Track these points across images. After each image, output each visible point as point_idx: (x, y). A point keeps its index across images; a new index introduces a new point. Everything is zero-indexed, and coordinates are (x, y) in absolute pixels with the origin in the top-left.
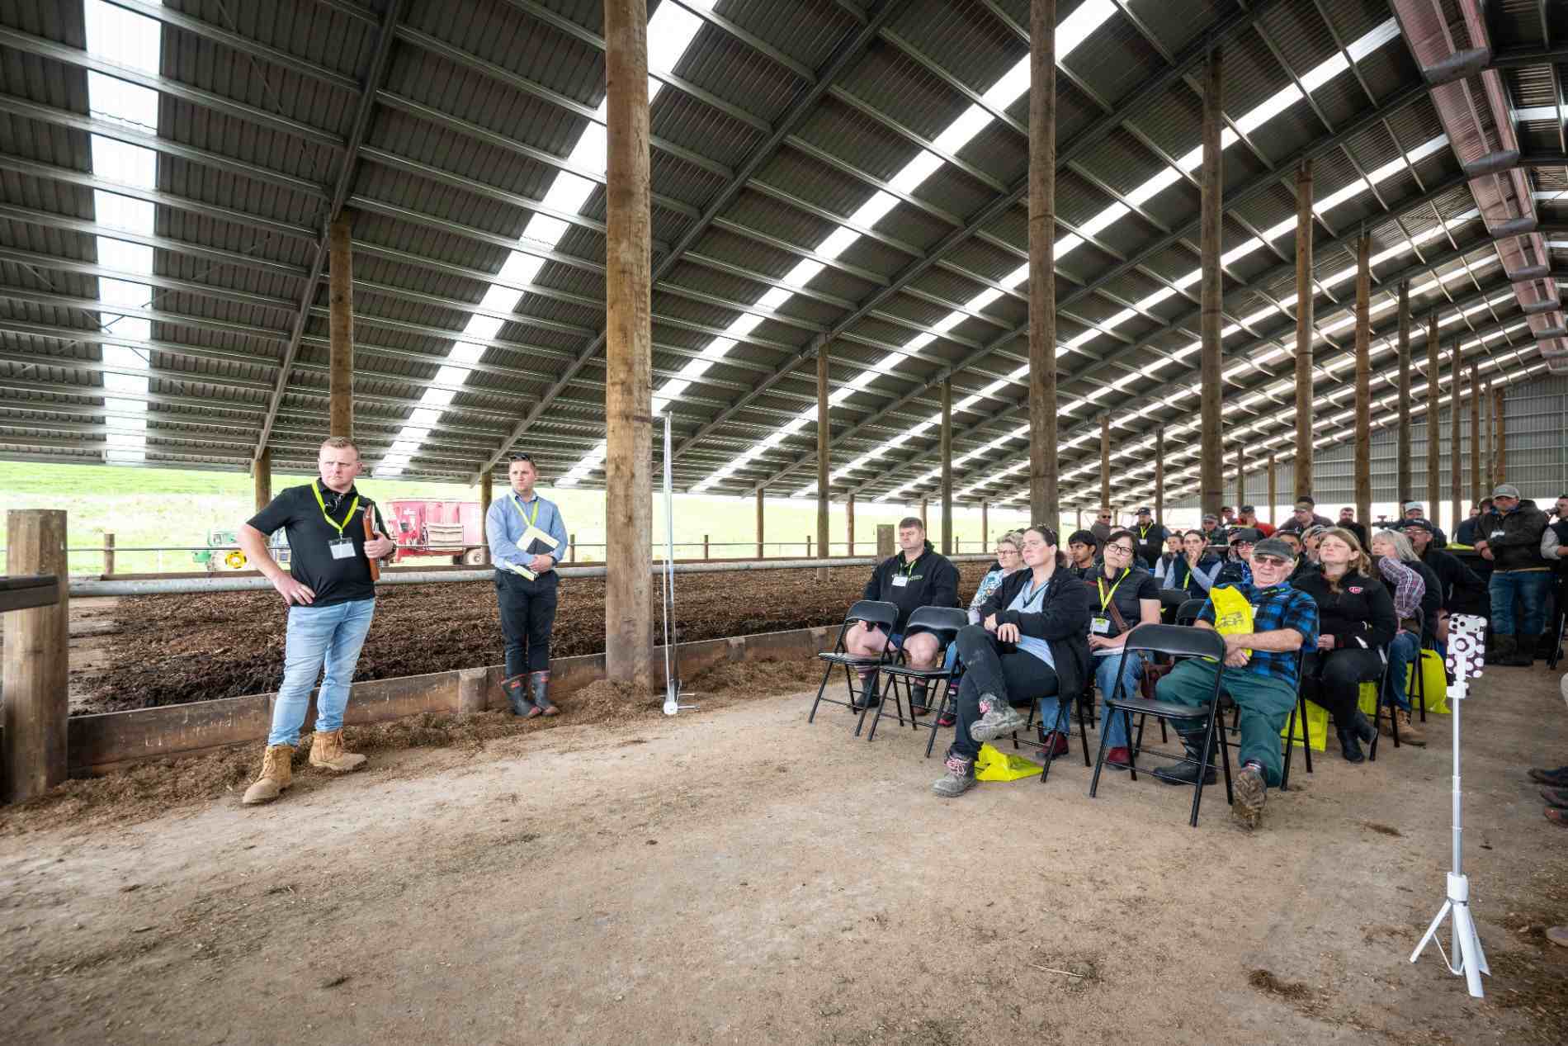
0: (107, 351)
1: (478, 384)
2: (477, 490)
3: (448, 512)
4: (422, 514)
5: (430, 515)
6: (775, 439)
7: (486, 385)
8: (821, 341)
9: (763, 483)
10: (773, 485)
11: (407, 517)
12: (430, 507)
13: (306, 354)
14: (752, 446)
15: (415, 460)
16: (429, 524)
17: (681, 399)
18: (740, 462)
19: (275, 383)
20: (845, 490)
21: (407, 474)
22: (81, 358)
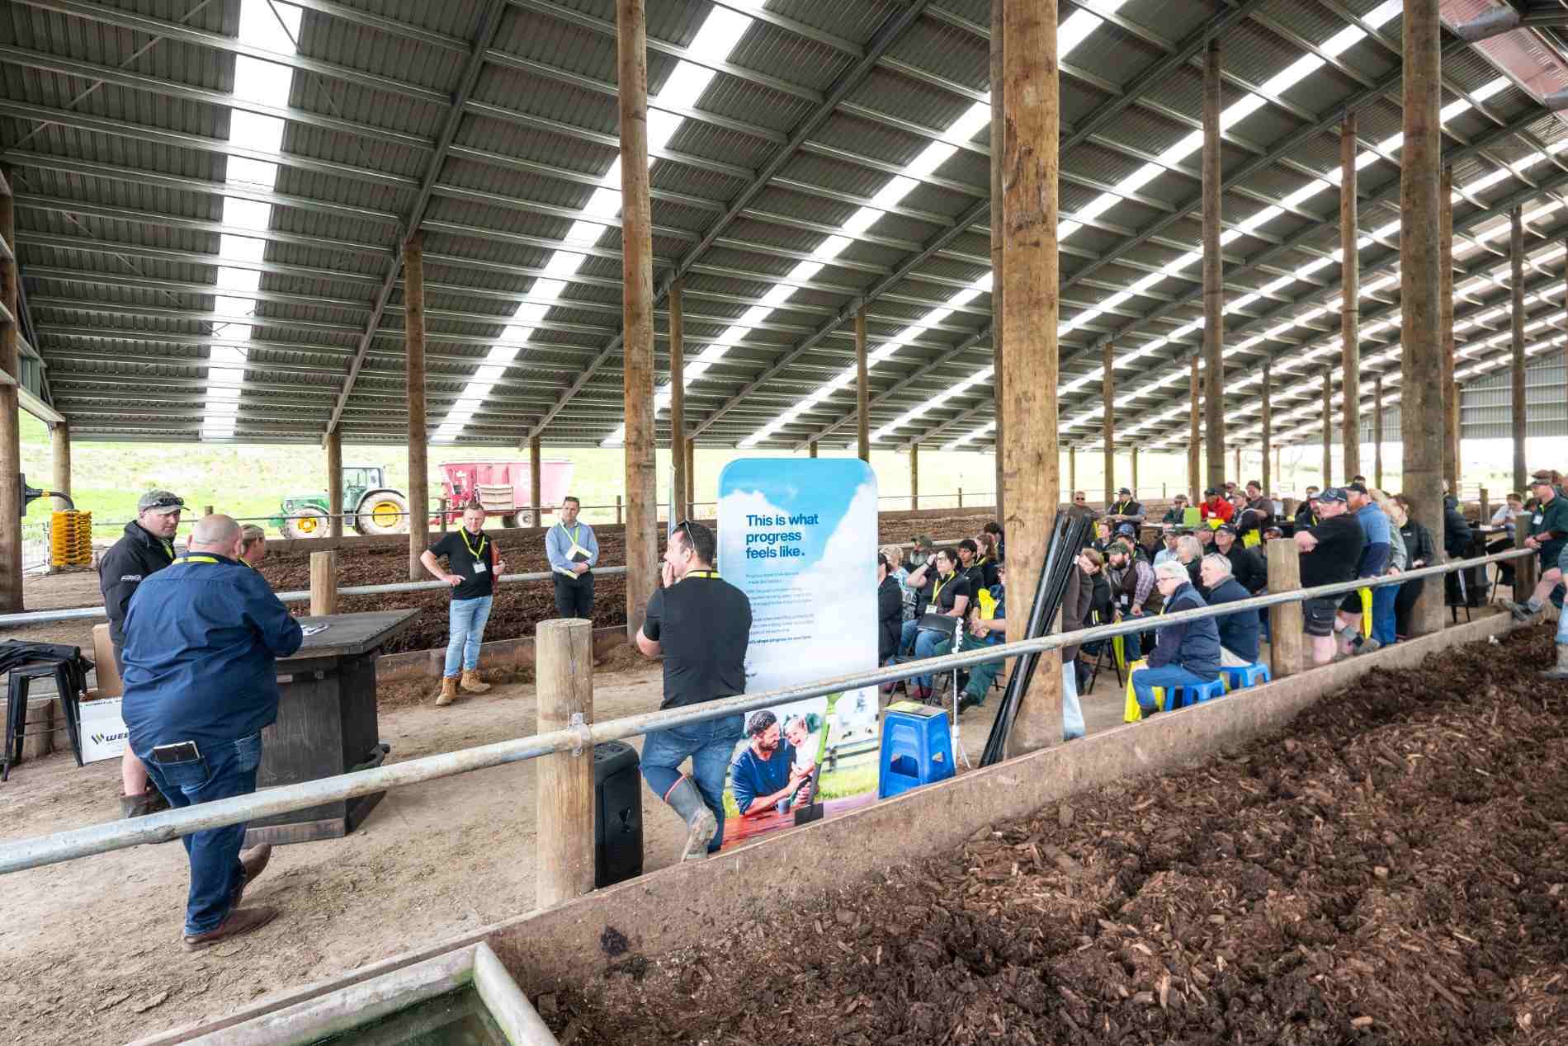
0: (214, 352)
1: (541, 340)
2: (527, 453)
3: (498, 473)
4: (473, 475)
5: (480, 476)
6: (823, 393)
7: (549, 340)
8: (859, 303)
9: (815, 436)
10: (828, 437)
11: (459, 479)
12: (480, 469)
13: (386, 320)
14: (799, 401)
15: (467, 427)
16: (480, 486)
17: (741, 345)
18: (789, 416)
19: (349, 368)
20: (908, 440)
21: (461, 441)
22: (193, 356)
